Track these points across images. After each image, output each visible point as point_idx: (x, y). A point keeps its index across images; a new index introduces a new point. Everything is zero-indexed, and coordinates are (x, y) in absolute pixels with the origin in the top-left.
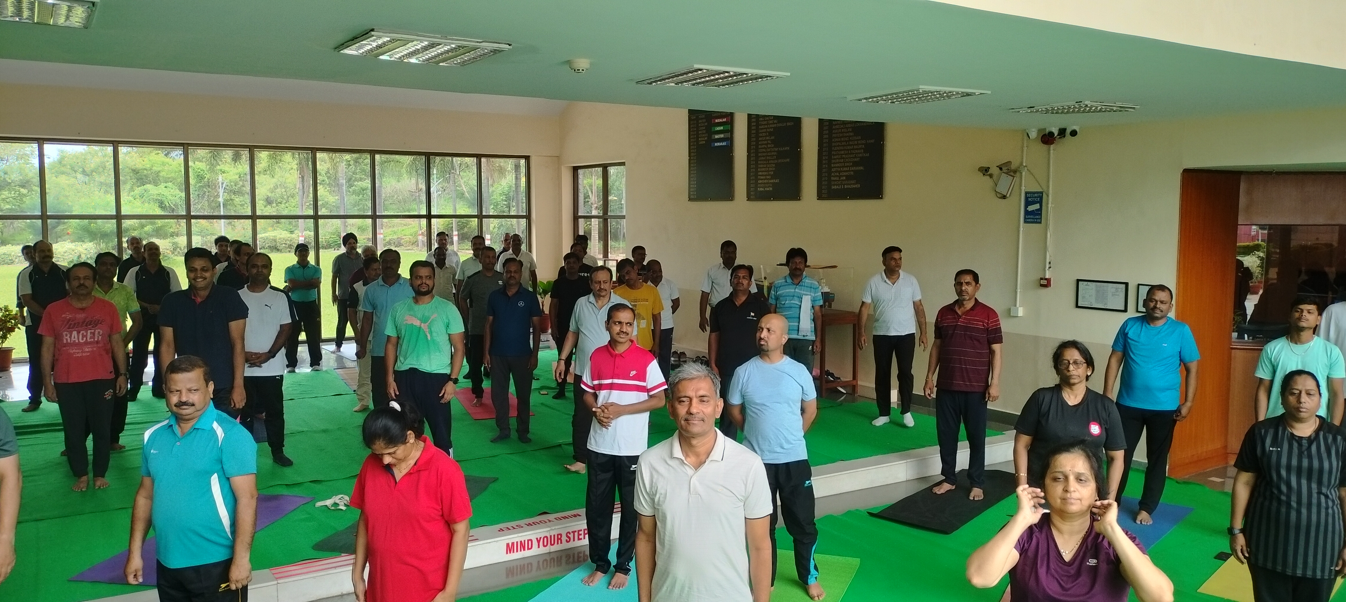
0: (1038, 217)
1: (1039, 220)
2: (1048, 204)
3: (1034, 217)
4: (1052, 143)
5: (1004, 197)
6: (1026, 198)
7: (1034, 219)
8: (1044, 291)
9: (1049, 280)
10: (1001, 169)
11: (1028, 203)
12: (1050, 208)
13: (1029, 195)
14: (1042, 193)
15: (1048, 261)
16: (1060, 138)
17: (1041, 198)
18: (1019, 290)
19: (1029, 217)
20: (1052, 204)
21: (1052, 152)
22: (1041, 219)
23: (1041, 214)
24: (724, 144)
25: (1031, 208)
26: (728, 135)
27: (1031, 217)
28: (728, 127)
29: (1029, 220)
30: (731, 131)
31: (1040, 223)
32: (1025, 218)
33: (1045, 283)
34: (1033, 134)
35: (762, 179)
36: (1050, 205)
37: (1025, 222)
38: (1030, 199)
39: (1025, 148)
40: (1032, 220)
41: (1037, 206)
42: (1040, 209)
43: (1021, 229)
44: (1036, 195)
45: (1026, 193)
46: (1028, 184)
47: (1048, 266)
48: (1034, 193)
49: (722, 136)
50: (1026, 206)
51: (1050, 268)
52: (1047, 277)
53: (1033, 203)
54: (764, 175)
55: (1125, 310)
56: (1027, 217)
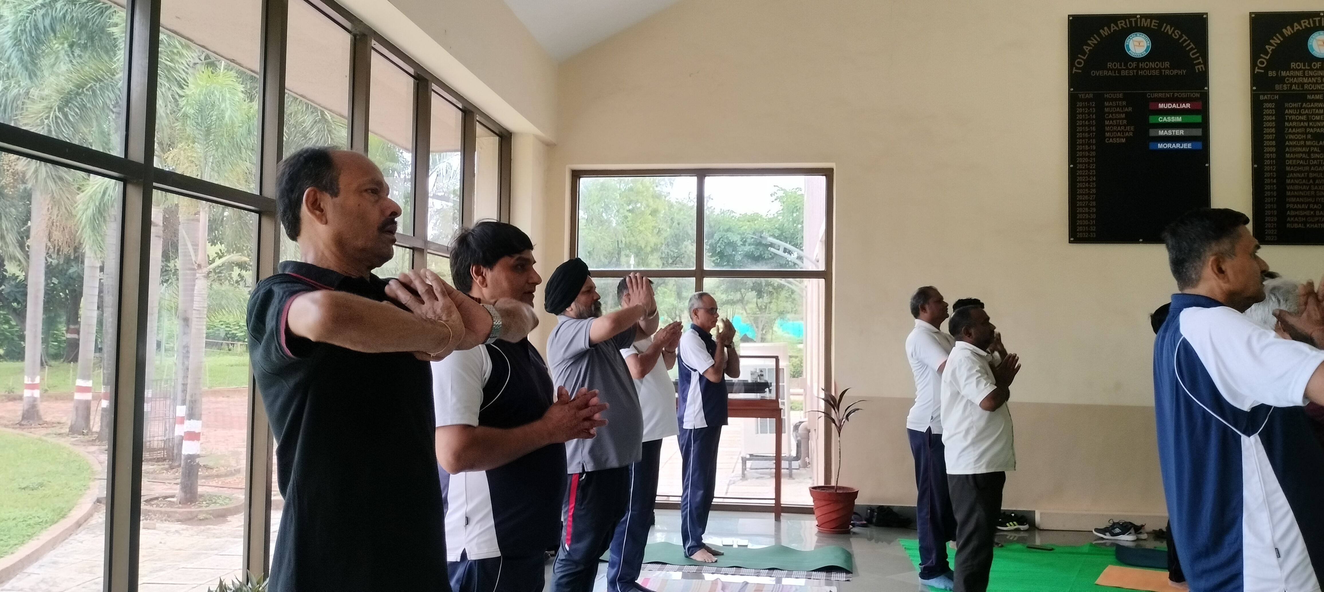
24: (1187, 146)
26: (1198, 132)
28: (1198, 119)
30: (1205, 125)
35: (1296, 210)
49: (1181, 132)
54: (1301, 203)
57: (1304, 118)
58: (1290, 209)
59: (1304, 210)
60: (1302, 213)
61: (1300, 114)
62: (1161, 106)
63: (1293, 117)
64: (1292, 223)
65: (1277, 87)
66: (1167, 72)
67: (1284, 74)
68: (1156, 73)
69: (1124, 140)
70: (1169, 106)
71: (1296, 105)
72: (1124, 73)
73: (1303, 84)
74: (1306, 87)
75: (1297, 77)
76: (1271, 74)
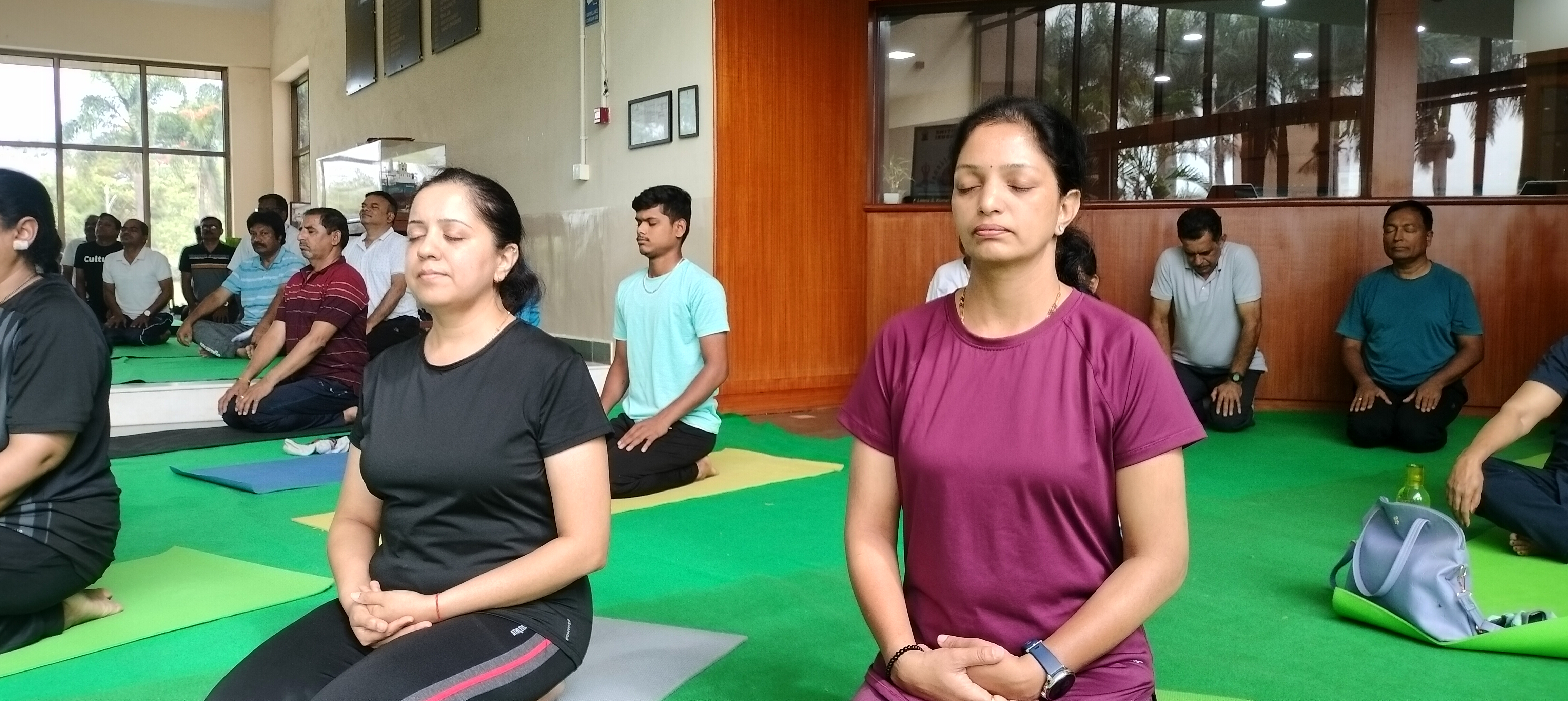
0: (595, 12)
1: (595, 18)
3: (592, 12)
7: (592, 16)
8: (605, 131)
9: (607, 111)
15: (603, 80)
18: (583, 138)
22: (598, 14)
23: (597, 7)
29: (589, 20)
31: (597, 20)
32: (584, 19)
33: (601, 117)
37: (587, 24)
40: (592, 19)
43: (582, 37)
47: (604, 89)
51: (606, 91)
52: (604, 106)
54: (394, 33)
55: (671, 139)
56: (590, 14)
58: (391, 41)
59: (395, 39)
60: (394, 43)
64: (392, 53)
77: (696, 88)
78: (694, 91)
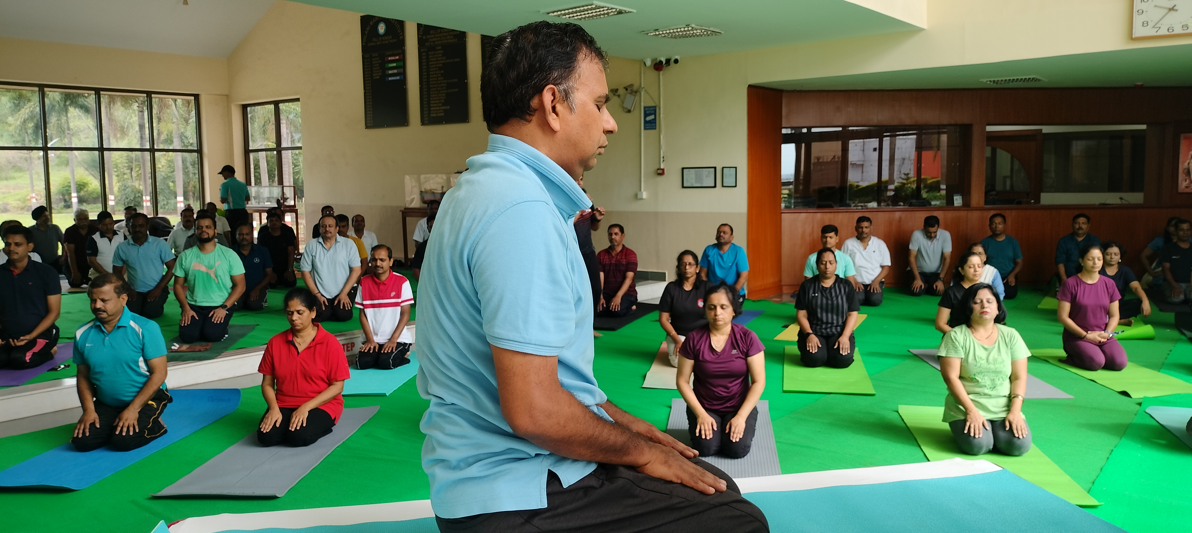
0: (653, 125)
1: (654, 127)
2: (660, 114)
3: (651, 125)
4: (661, 70)
5: (629, 111)
6: (645, 112)
8: (660, 178)
9: (663, 170)
10: (627, 90)
11: (646, 115)
12: (661, 118)
13: (646, 109)
14: (655, 107)
15: (662, 156)
16: (666, 66)
17: (655, 111)
18: (642, 180)
19: (647, 125)
20: (663, 114)
21: (661, 76)
22: (656, 126)
23: (655, 123)
24: (398, 78)
25: (648, 118)
26: (401, 70)
27: (649, 125)
28: (401, 64)
29: (647, 128)
30: (404, 67)
31: (656, 129)
32: (645, 126)
33: (661, 172)
34: (649, 63)
36: (661, 116)
37: (645, 129)
38: (647, 112)
39: (642, 75)
40: (650, 127)
41: (652, 117)
42: (655, 119)
43: (642, 134)
44: (651, 109)
45: (645, 108)
46: (645, 101)
47: (662, 160)
48: (650, 107)
49: (395, 71)
50: (645, 117)
51: (663, 161)
52: (662, 167)
53: (650, 114)
54: (435, 103)
55: (715, 187)
56: (646, 125)
57: (435, 59)
58: (432, 107)
59: (436, 107)
60: (435, 108)
61: (434, 58)
62: (389, 58)
63: (432, 59)
64: (433, 114)
65: (426, 44)
66: (391, 41)
67: (428, 37)
68: (387, 42)
69: (379, 77)
70: (393, 58)
71: (432, 53)
72: (378, 43)
73: (434, 42)
74: (436, 43)
75: (432, 38)
76: (424, 37)
77: (736, 168)
78: (735, 169)
